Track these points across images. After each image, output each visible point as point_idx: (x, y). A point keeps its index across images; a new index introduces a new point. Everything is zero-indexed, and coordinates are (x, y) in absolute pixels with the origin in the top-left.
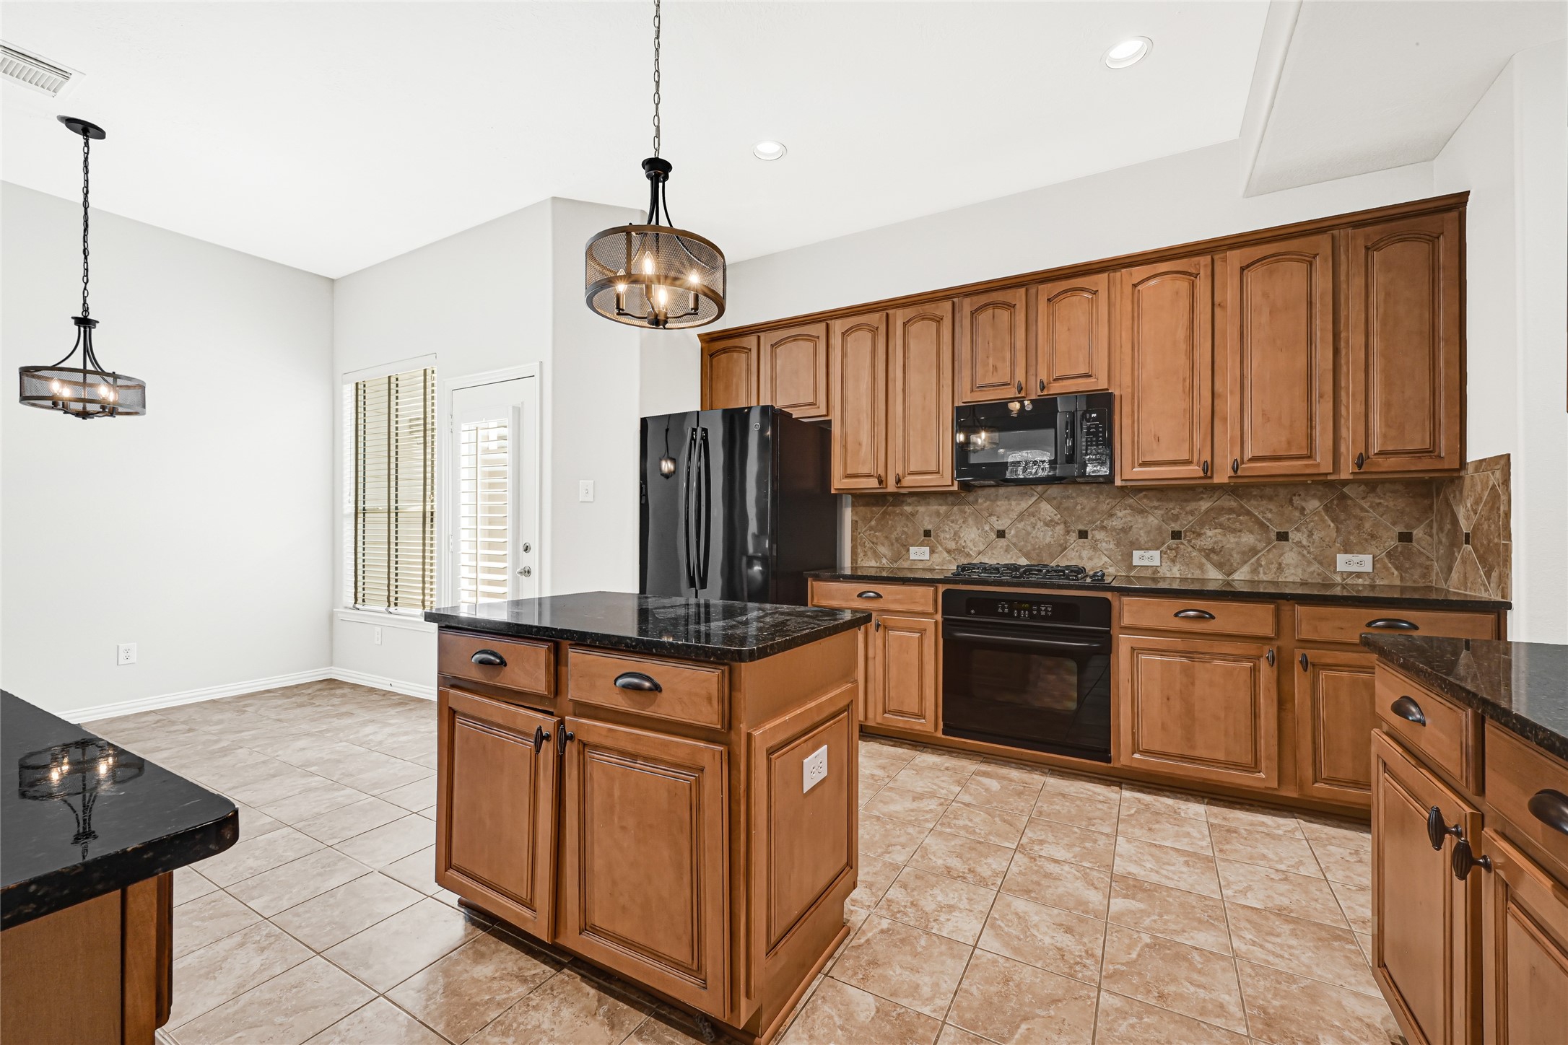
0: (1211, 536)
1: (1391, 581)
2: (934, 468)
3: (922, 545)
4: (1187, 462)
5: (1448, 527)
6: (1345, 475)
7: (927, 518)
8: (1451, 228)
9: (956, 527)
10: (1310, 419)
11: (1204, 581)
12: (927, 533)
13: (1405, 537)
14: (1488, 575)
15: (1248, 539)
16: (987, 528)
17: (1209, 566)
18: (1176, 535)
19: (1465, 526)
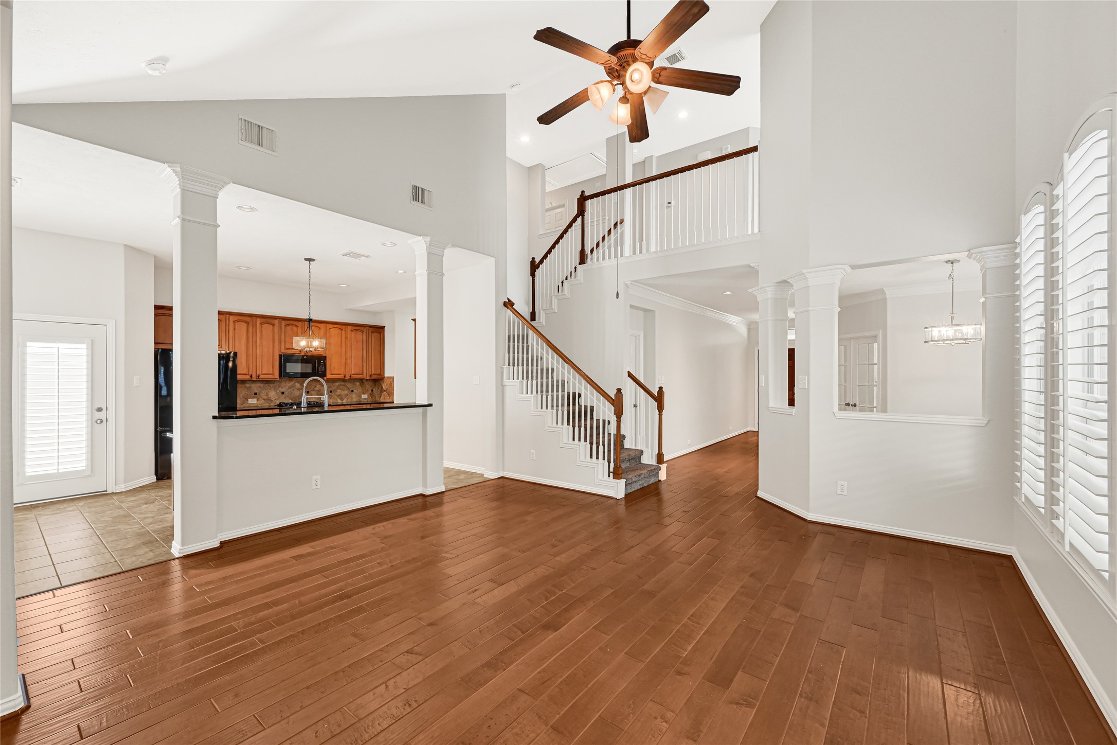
0: (339, 392)
1: (370, 400)
2: (272, 373)
3: (253, 398)
4: (341, 374)
5: (380, 388)
6: (368, 378)
7: (255, 388)
8: (383, 332)
9: (267, 391)
10: (363, 366)
11: (337, 403)
12: (256, 394)
13: (372, 390)
14: (390, 397)
15: (346, 392)
16: (278, 391)
17: (338, 399)
18: (331, 392)
19: (384, 388)
